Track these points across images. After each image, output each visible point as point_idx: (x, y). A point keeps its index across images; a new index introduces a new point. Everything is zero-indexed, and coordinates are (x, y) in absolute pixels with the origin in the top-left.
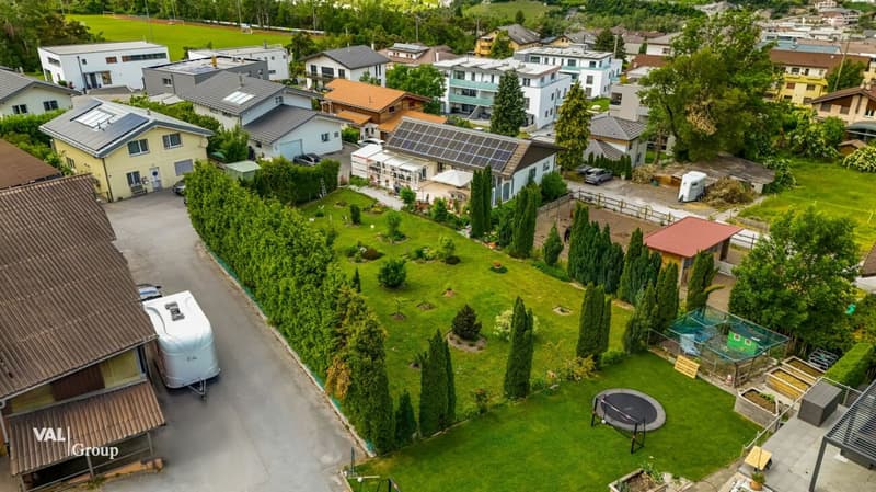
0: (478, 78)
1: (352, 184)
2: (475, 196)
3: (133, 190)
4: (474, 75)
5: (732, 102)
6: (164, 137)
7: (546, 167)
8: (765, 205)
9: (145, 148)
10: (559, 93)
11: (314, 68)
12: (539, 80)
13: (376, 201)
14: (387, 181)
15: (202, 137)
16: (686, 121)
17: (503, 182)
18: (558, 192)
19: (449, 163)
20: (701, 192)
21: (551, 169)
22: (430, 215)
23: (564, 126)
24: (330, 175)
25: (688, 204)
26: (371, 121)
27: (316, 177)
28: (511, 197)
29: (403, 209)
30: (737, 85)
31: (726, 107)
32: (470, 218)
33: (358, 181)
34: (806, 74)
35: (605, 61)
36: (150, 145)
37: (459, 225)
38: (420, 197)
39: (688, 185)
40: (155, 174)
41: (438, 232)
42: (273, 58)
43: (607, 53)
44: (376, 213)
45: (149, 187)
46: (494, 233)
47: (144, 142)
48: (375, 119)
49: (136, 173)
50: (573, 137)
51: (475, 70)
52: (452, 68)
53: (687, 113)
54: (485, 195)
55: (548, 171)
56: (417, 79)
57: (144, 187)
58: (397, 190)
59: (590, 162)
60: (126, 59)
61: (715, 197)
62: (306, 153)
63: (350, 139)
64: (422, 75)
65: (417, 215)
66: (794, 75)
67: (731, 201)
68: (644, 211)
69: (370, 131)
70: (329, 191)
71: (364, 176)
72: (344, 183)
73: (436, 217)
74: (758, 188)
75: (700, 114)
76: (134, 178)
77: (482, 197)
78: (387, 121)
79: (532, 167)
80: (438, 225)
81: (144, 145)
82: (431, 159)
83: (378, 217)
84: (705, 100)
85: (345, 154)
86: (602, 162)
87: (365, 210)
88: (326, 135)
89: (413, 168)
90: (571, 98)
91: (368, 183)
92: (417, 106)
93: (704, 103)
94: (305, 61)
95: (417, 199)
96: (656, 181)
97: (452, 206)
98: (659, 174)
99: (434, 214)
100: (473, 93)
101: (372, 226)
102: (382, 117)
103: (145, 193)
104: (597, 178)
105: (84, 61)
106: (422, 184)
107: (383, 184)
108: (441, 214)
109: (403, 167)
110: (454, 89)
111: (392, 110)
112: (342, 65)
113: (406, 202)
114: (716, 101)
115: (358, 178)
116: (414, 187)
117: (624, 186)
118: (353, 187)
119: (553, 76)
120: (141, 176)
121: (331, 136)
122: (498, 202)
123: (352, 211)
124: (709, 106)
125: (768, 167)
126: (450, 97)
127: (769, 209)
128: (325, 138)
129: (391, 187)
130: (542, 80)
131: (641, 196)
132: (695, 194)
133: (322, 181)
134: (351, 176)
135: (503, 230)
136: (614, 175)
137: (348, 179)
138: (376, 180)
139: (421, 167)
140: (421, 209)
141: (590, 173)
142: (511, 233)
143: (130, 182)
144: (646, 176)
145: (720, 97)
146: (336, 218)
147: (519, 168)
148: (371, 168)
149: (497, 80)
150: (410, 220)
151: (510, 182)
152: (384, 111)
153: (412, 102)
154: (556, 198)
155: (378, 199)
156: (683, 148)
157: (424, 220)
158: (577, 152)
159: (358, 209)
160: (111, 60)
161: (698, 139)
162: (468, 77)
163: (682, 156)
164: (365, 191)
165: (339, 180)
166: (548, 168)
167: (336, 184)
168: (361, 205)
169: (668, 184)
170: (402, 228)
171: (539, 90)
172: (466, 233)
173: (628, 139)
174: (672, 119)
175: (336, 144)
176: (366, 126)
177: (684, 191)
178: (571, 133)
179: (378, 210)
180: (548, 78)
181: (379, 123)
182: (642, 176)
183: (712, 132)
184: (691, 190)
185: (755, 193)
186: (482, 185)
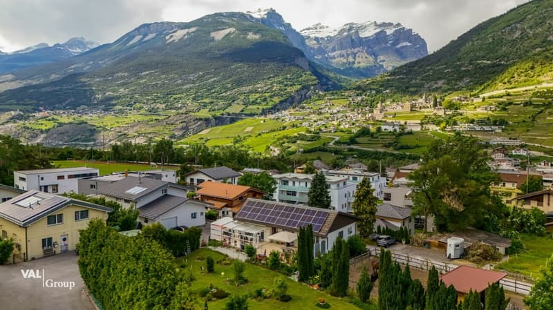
0: (297, 184)
1: (210, 245)
2: (301, 247)
3: (44, 251)
4: (294, 183)
5: (472, 189)
6: (76, 212)
7: (349, 231)
8: (511, 262)
9: (60, 220)
10: (349, 193)
11: (192, 180)
12: (336, 185)
13: (227, 256)
14: (235, 242)
15: (104, 212)
16: (442, 202)
17: (321, 240)
18: (361, 250)
19: (281, 227)
20: (462, 252)
21: (353, 233)
22: (267, 264)
23: (358, 205)
24: (194, 239)
25: (455, 261)
26: (226, 206)
27: (184, 239)
28: (327, 252)
29: (247, 261)
30: (472, 178)
31: (468, 193)
32: (297, 267)
33: (215, 243)
34: (504, 186)
35: (376, 178)
36: (64, 218)
37: (289, 272)
38: (260, 252)
39: (453, 246)
40: (64, 240)
41: (273, 277)
42: (167, 176)
43: (376, 174)
44: (226, 264)
45: (58, 250)
46: (317, 277)
47: (60, 216)
48: (230, 205)
49: (50, 239)
50: (366, 213)
51: (295, 180)
52: (280, 179)
53: (442, 197)
54: (308, 246)
55: (352, 235)
56: (258, 181)
57: (54, 249)
58: (242, 247)
59: (379, 232)
60: (70, 177)
61: (473, 256)
62: (179, 225)
63: (211, 217)
64: (261, 179)
65: (257, 265)
66: (496, 186)
67: (485, 258)
68: (425, 263)
69: (226, 213)
70: (192, 250)
71: (219, 239)
72: (204, 245)
73: (272, 266)
74: (502, 250)
75: (451, 197)
76: (47, 242)
77: (306, 247)
78: (236, 206)
79: (340, 230)
80: (272, 272)
81: (60, 219)
82: (268, 225)
83: (227, 267)
84: (453, 188)
85: (207, 227)
86: (387, 231)
87: (218, 263)
88: (195, 214)
89: (254, 232)
90: (362, 187)
91: (222, 244)
92: (257, 196)
93: (452, 190)
94: (187, 176)
95: (257, 254)
96: (427, 245)
97: (283, 257)
98: (429, 240)
99: (270, 264)
100: (294, 194)
101: (223, 273)
102: (234, 203)
103: (54, 254)
104: (385, 242)
105: (42, 179)
106: (261, 244)
107: (233, 244)
108: (275, 264)
109: (247, 231)
110: (282, 192)
111: (241, 198)
112: (211, 177)
113: (249, 256)
114: (461, 189)
115: (215, 240)
116: (255, 245)
117: (406, 248)
118: (210, 247)
119: (344, 184)
120: (53, 241)
121: (198, 215)
122: (318, 255)
123: (208, 263)
124: (456, 192)
125: (504, 236)
126: (279, 197)
127: (515, 265)
128: (194, 216)
129: (239, 246)
130: (338, 185)
131: (420, 255)
132: (459, 253)
133: (188, 242)
134: (210, 240)
135: (324, 274)
136: (397, 241)
137: (207, 242)
138: (228, 241)
139: (260, 231)
140: (260, 260)
141: (380, 239)
142: (331, 276)
143: (44, 245)
144: (420, 241)
145: (463, 186)
146: (195, 267)
147: (331, 230)
148: (225, 233)
149: (309, 185)
150: (251, 269)
151: (326, 240)
152: (235, 199)
153: (254, 194)
154: (360, 254)
155: (229, 254)
156: (442, 222)
157: (262, 269)
158: (370, 223)
159: (212, 261)
160: (61, 177)
161: (453, 214)
162: (290, 183)
163: (442, 228)
164: (219, 249)
165: (201, 243)
166: (351, 232)
167: (198, 245)
168: (215, 258)
169: (437, 247)
170: (245, 274)
171: (337, 191)
172: (295, 278)
173: (402, 218)
174: (431, 202)
175: (200, 221)
176: (223, 210)
177: (451, 251)
178: (364, 210)
179: (228, 262)
180: (341, 184)
181: (231, 207)
182: (417, 241)
183: (462, 210)
184: (455, 250)
185: (500, 254)
186: (306, 239)
